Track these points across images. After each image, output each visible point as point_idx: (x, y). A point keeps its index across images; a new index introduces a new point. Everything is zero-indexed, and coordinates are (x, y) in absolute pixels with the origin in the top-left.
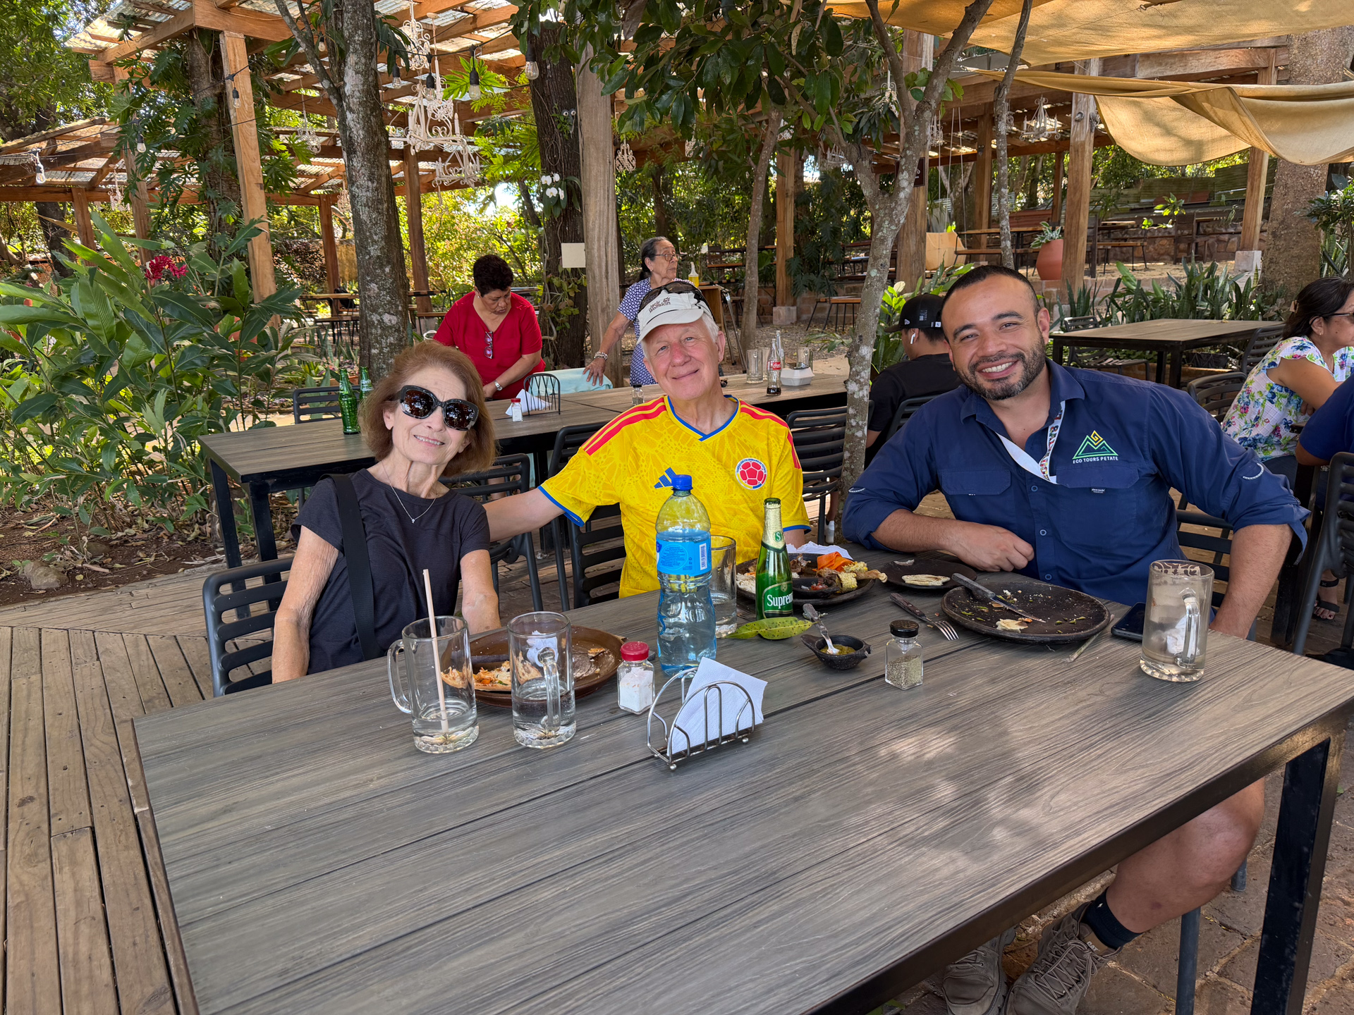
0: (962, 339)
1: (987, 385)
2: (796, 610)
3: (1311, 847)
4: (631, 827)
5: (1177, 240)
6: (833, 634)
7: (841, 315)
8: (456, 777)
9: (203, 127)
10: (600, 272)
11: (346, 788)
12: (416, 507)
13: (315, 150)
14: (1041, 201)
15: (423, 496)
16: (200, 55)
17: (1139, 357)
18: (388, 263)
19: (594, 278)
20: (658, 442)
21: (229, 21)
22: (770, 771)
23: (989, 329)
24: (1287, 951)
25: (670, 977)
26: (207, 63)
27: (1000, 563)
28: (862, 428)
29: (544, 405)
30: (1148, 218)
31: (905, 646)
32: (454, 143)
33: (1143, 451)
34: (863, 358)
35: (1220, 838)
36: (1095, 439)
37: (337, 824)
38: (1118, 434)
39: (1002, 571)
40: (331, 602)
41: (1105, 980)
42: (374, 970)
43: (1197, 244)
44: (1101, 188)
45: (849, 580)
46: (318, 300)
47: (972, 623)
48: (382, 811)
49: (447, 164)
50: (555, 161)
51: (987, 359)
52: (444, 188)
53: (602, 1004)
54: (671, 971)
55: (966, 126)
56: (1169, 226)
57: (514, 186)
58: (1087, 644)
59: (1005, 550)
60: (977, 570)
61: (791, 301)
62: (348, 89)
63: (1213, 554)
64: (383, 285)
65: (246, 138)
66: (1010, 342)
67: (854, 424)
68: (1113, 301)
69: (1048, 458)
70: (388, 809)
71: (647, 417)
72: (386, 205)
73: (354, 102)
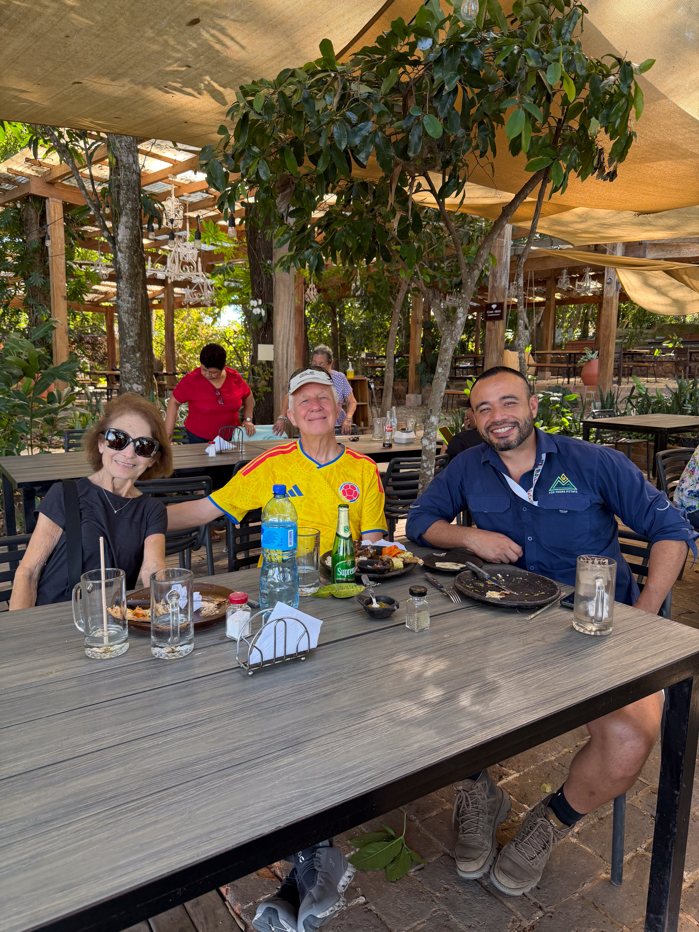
0: (481, 411)
1: (495, 441)
2: (358, 580)
3: (683, 752)
4: (213, 708)
5: (677, 364)
6: (378, 595)
7: (450, 402)
8: (107, 674)
9: (31, 258)
10: (283, 364)
11: (33, 677)
12: (118, 503)
13: (105, 277)
14: (590, 334)
15: (123, 495)
16: (32, 214)
17: (644, 438)
18: (139, 350)
19: (278, 367)
20: (290, 468)
21: (53, 191)
22: (314, 677)
23: (497, 405)
24: (671, 825)
25: (212, 796)
26: (37, 217)
27: (500, 557)
28: (430, 469)
29: (231, 447)
30: (659, 349)
31: (418, 602)
32: (199, 277)
33: (593, 488)
34: (432, 424)
35: (628, 745)
36: (563, 479)
37: (22, 698)
38: (577, 477)
39: (502, 563)
40: (55, 564)
41: (567, 851)
42: (21, 786)
43: (690, 367)
44: (630, 328)
45: (398, 563)
46: (102, 375)
47: (471, 593)
48: (53, 691)
49: (193, 290)
50: (261, 292)
51: (495, 424)
52: (192, 306)
53: (162, 811)
54: (214, 793)
55: (538, 283)
56: (672, 354)
57: (240, 307)
58: (542, 610)
59: (503, 549)
60: (485, 561)
61: (418, 391)
62: (120, 238)
63: (642, 559)
64: (134, 365)
65: (58, 267)
66: (510, 414)
67: (426, 466)
68: (629, 401)
69: (532, 489)
70: (57, 691)
71: (283, 452)
72: (140, 313)
73: (123, 246)
